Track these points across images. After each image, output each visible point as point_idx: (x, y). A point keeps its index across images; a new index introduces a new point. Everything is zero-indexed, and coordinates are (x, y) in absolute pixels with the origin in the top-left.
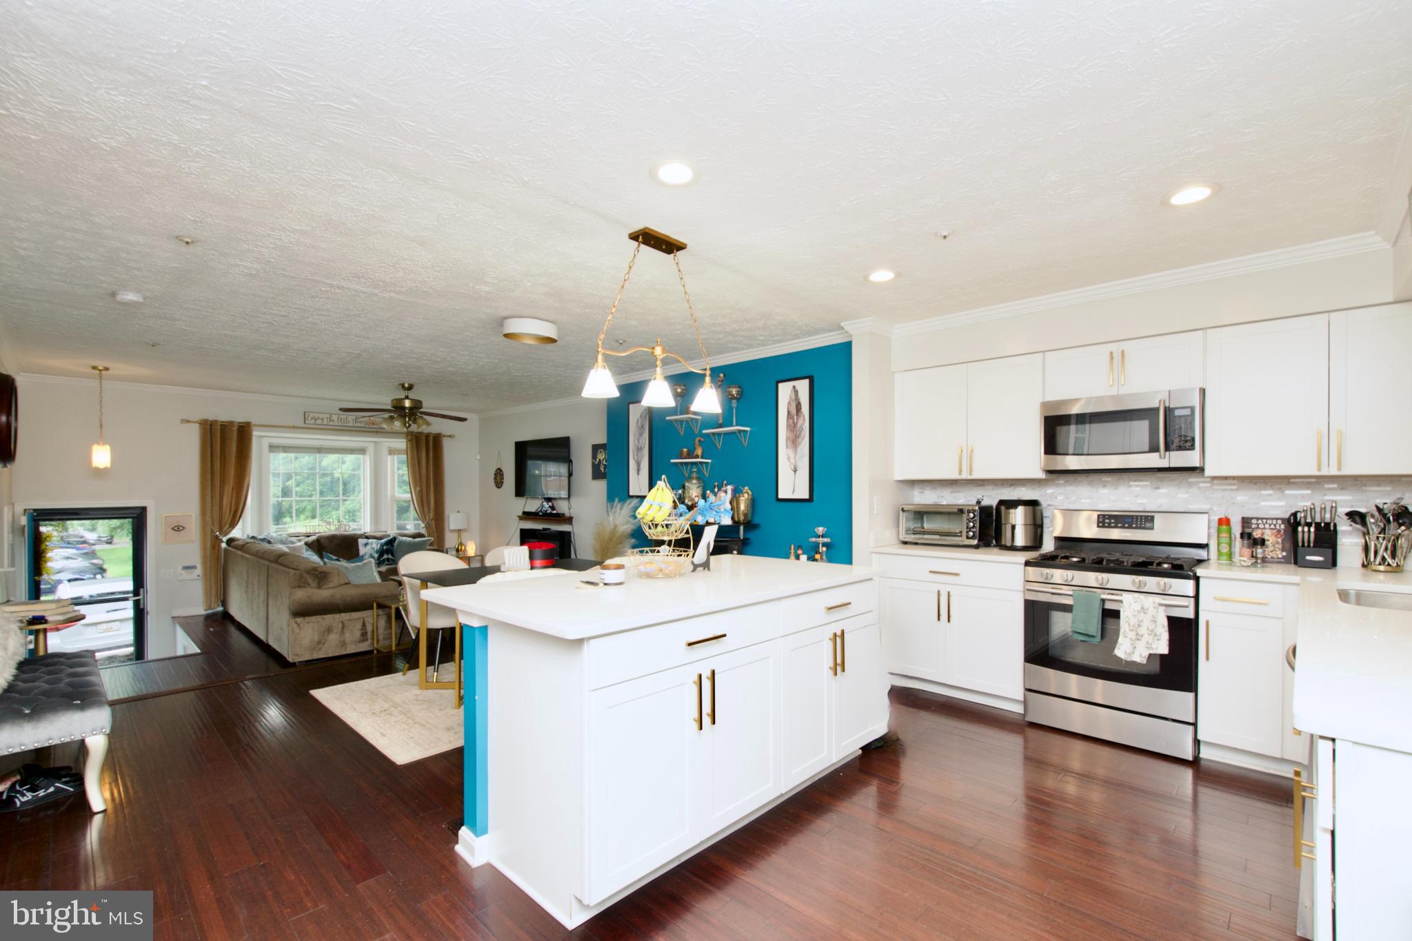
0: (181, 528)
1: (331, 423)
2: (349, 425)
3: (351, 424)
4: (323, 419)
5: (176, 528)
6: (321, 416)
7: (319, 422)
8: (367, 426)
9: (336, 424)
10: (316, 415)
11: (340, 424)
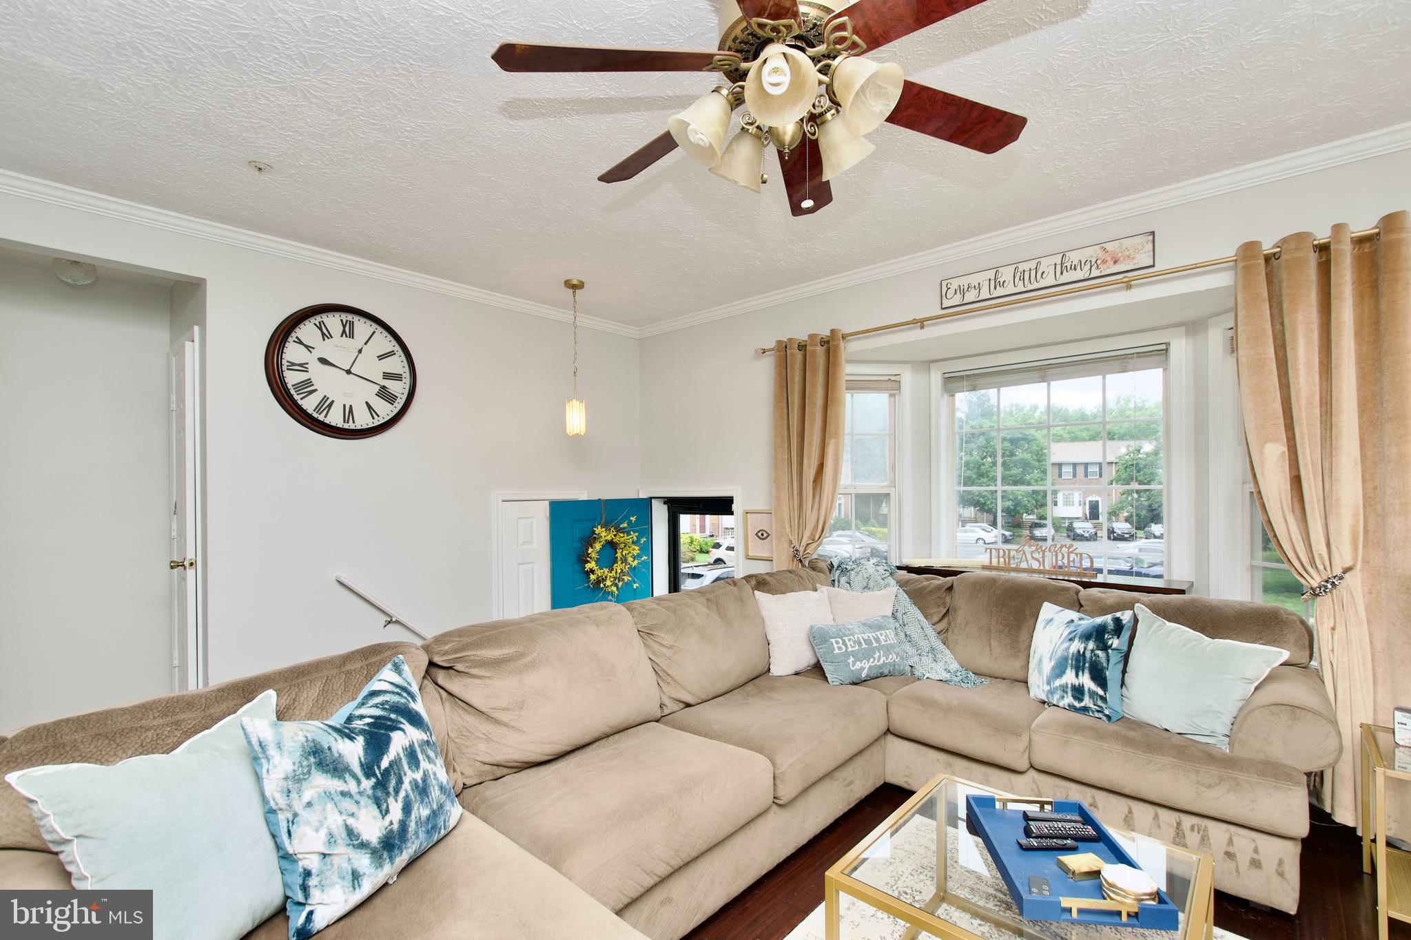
0: (765, 535)
1: (1000, 291)
2: (1042, 284)
3: (1050, 281)
4: (979, 287)
5: (760, 534)
6: (974, 280)
7: (971, 296)
8: (1095, 273)
9: (1010, 289)
10: (964, 282)
11: (1021, 288)
